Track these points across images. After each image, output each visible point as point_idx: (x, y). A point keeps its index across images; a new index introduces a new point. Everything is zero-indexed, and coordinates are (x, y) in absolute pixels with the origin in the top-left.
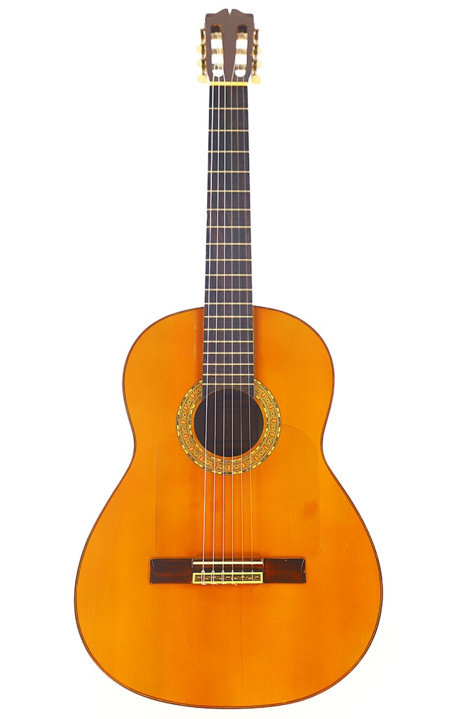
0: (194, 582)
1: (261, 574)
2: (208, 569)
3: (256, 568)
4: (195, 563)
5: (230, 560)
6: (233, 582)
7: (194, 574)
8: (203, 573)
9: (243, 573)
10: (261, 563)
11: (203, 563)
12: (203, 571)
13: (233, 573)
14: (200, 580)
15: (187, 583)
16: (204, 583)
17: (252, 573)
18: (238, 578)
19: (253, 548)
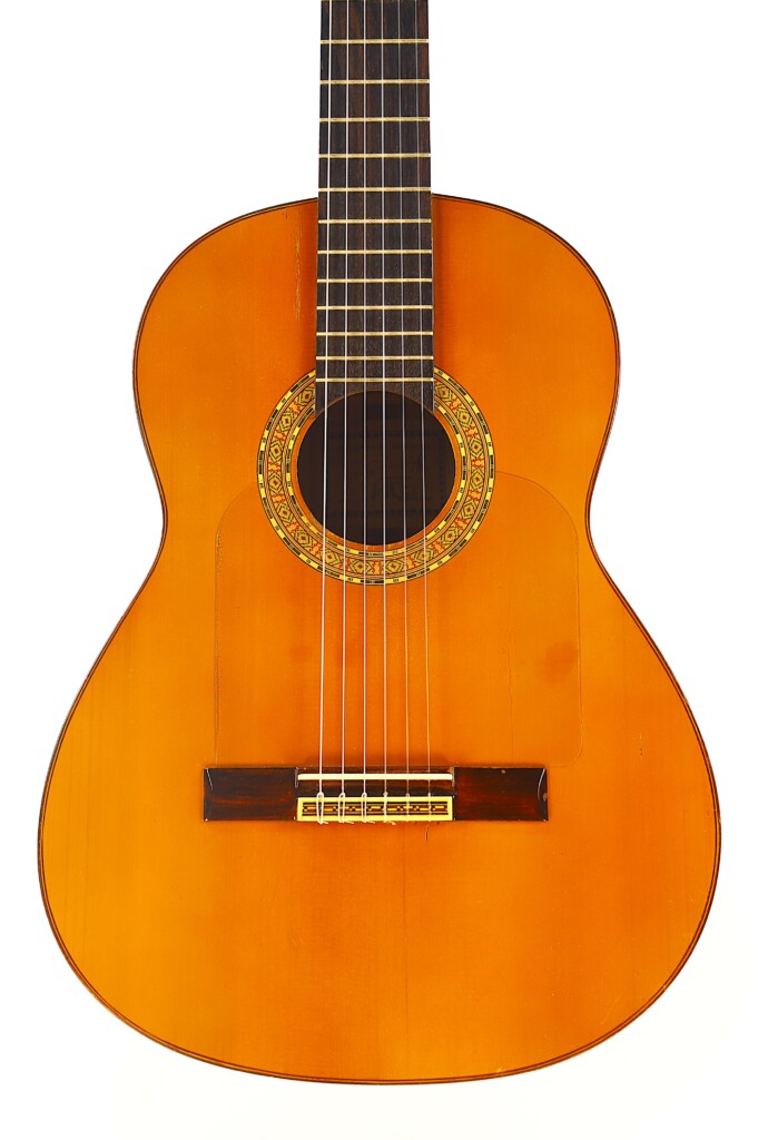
0: (300, 817)
1: (449, 800)
2: (332, 789)
3: (438, 788)
4: (302, 777)
5: (381, 771)
6: (385, 818)
7: (301, 800)
8: (321, 798)
9: (408, 799)
10: (449, 777)
11: (320, 777)
12: (321, 793)
13: (386, 799)
14: (313, 813)
15: (287, 819)
16: (322, 820)
17: (429, 799)
18: (399, 809)
19: (430, 746)
